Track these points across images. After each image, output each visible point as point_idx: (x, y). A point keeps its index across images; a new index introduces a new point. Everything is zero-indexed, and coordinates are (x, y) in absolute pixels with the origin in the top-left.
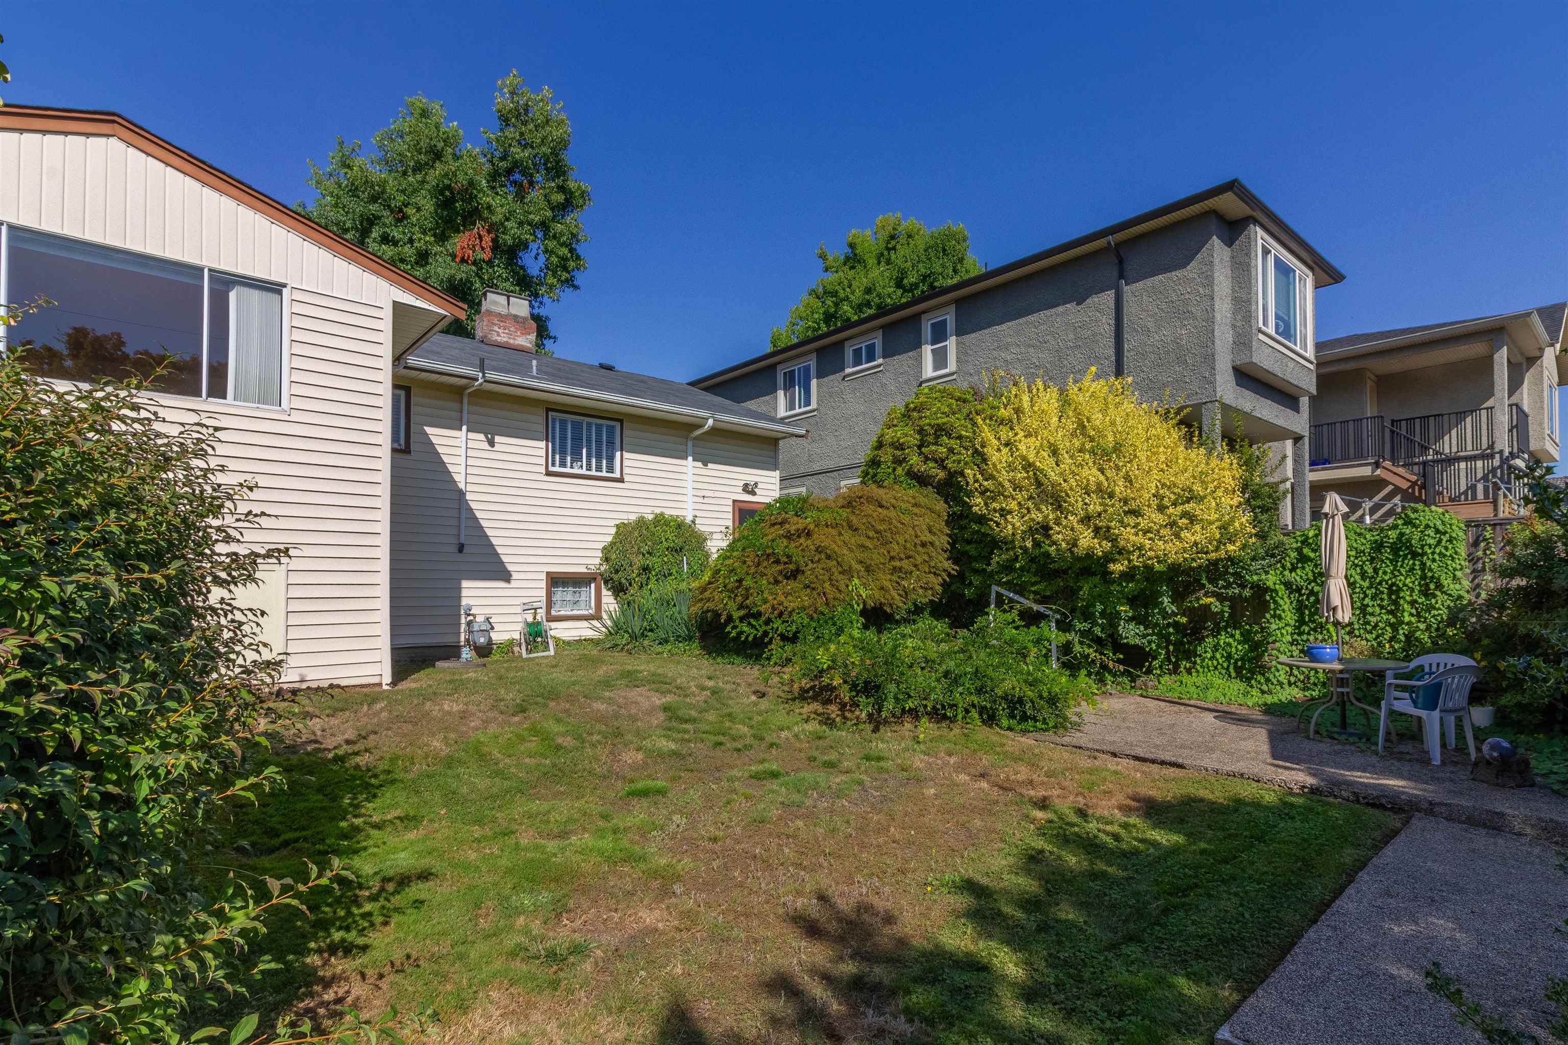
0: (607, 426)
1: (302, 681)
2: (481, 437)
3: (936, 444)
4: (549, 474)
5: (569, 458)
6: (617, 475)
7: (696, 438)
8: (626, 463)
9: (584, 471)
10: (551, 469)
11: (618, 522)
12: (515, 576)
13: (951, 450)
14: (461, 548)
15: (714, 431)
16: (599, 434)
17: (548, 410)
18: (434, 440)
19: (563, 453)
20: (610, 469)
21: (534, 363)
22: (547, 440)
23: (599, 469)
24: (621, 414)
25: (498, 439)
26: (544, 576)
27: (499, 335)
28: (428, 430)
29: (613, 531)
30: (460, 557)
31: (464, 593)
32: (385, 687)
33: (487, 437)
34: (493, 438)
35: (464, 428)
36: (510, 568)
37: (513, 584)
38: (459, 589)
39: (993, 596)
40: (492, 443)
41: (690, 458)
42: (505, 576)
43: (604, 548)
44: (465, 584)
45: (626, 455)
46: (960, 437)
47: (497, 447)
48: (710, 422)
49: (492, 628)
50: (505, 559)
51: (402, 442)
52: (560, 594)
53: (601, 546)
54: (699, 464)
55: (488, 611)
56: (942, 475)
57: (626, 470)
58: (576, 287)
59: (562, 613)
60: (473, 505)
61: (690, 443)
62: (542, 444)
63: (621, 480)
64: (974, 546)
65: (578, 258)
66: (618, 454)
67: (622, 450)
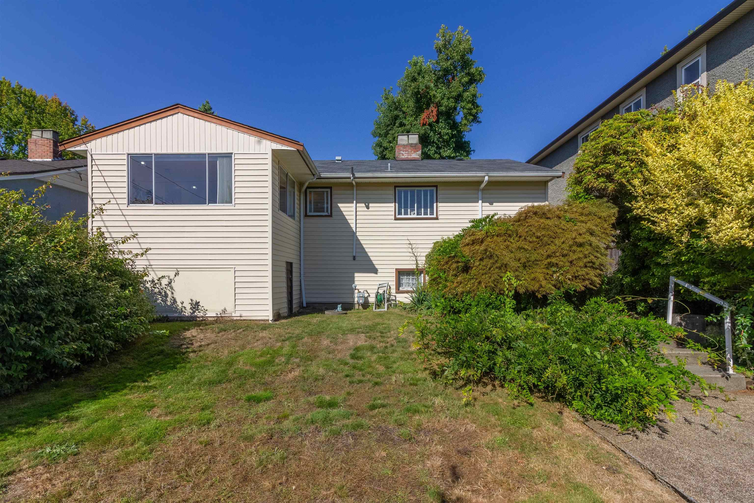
0: (430, 190)
1: (241, 316)
2: (363, 205)
3: (605, 162)
4: (396, 219)
5: (409, 210)
6: (435, 216)
7: (483, 189)
8: (439, 209)
9: (415, 216)
10: (398, 217)
11: (435, 241)
12: (379, 271)
13: (619, 166)
14: (354, 258)
15: (490, 183)
16: (425, 196)
17: (395, 187)
18: (342, 209)
19: (406, 207)
20: (432, 213)
21: (389, 164)
22: (395, 202)
23: (426, 213)
24: (436, 182)
25: (371, 205)
26: (394, 271)
27: (403, 155)
28: (340, 205)
29: (432, 246)
30: (354, 262)
31: (356, 279)
32: (270, 322)
33: (365, 205)
34: (368, 205)
35: (355, 202)
36: (377, 267)
37: (379, 275)
38: (354, 277)
39: (672, 286)
40: (368, 207)
41: (480, 202)
42: (375, 271)
43: (426, 256)
44: (356, 275)
45: (440, 204)
46: (626, 153)
47: (371, 209)
48: (486, 178)
49: (369, 296)
50: (374, 262)
51: (329, 212)
52: (405, 280)
53: (425, 254)
54: (487, 204)
55: (366, 287)
56: (611, 187)
57: (439, 213)
58: (479, 122)
59: (405, 289)
60: (360, 238)
61: (480, 193)
62: (393, 205)
63: (437, 219)
64: (652, 243)
65: (478, 106)
66: (435, 204)
67: (437, 202)
